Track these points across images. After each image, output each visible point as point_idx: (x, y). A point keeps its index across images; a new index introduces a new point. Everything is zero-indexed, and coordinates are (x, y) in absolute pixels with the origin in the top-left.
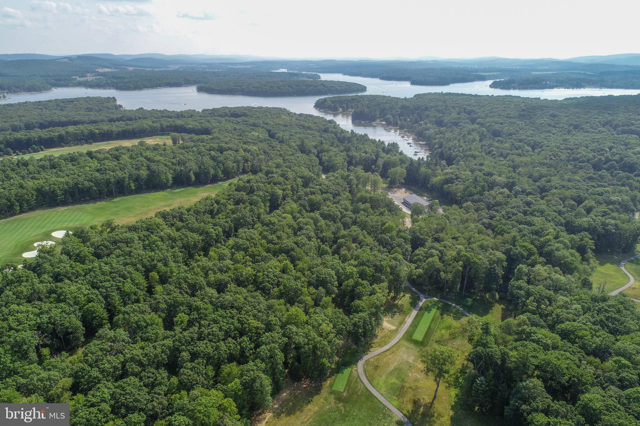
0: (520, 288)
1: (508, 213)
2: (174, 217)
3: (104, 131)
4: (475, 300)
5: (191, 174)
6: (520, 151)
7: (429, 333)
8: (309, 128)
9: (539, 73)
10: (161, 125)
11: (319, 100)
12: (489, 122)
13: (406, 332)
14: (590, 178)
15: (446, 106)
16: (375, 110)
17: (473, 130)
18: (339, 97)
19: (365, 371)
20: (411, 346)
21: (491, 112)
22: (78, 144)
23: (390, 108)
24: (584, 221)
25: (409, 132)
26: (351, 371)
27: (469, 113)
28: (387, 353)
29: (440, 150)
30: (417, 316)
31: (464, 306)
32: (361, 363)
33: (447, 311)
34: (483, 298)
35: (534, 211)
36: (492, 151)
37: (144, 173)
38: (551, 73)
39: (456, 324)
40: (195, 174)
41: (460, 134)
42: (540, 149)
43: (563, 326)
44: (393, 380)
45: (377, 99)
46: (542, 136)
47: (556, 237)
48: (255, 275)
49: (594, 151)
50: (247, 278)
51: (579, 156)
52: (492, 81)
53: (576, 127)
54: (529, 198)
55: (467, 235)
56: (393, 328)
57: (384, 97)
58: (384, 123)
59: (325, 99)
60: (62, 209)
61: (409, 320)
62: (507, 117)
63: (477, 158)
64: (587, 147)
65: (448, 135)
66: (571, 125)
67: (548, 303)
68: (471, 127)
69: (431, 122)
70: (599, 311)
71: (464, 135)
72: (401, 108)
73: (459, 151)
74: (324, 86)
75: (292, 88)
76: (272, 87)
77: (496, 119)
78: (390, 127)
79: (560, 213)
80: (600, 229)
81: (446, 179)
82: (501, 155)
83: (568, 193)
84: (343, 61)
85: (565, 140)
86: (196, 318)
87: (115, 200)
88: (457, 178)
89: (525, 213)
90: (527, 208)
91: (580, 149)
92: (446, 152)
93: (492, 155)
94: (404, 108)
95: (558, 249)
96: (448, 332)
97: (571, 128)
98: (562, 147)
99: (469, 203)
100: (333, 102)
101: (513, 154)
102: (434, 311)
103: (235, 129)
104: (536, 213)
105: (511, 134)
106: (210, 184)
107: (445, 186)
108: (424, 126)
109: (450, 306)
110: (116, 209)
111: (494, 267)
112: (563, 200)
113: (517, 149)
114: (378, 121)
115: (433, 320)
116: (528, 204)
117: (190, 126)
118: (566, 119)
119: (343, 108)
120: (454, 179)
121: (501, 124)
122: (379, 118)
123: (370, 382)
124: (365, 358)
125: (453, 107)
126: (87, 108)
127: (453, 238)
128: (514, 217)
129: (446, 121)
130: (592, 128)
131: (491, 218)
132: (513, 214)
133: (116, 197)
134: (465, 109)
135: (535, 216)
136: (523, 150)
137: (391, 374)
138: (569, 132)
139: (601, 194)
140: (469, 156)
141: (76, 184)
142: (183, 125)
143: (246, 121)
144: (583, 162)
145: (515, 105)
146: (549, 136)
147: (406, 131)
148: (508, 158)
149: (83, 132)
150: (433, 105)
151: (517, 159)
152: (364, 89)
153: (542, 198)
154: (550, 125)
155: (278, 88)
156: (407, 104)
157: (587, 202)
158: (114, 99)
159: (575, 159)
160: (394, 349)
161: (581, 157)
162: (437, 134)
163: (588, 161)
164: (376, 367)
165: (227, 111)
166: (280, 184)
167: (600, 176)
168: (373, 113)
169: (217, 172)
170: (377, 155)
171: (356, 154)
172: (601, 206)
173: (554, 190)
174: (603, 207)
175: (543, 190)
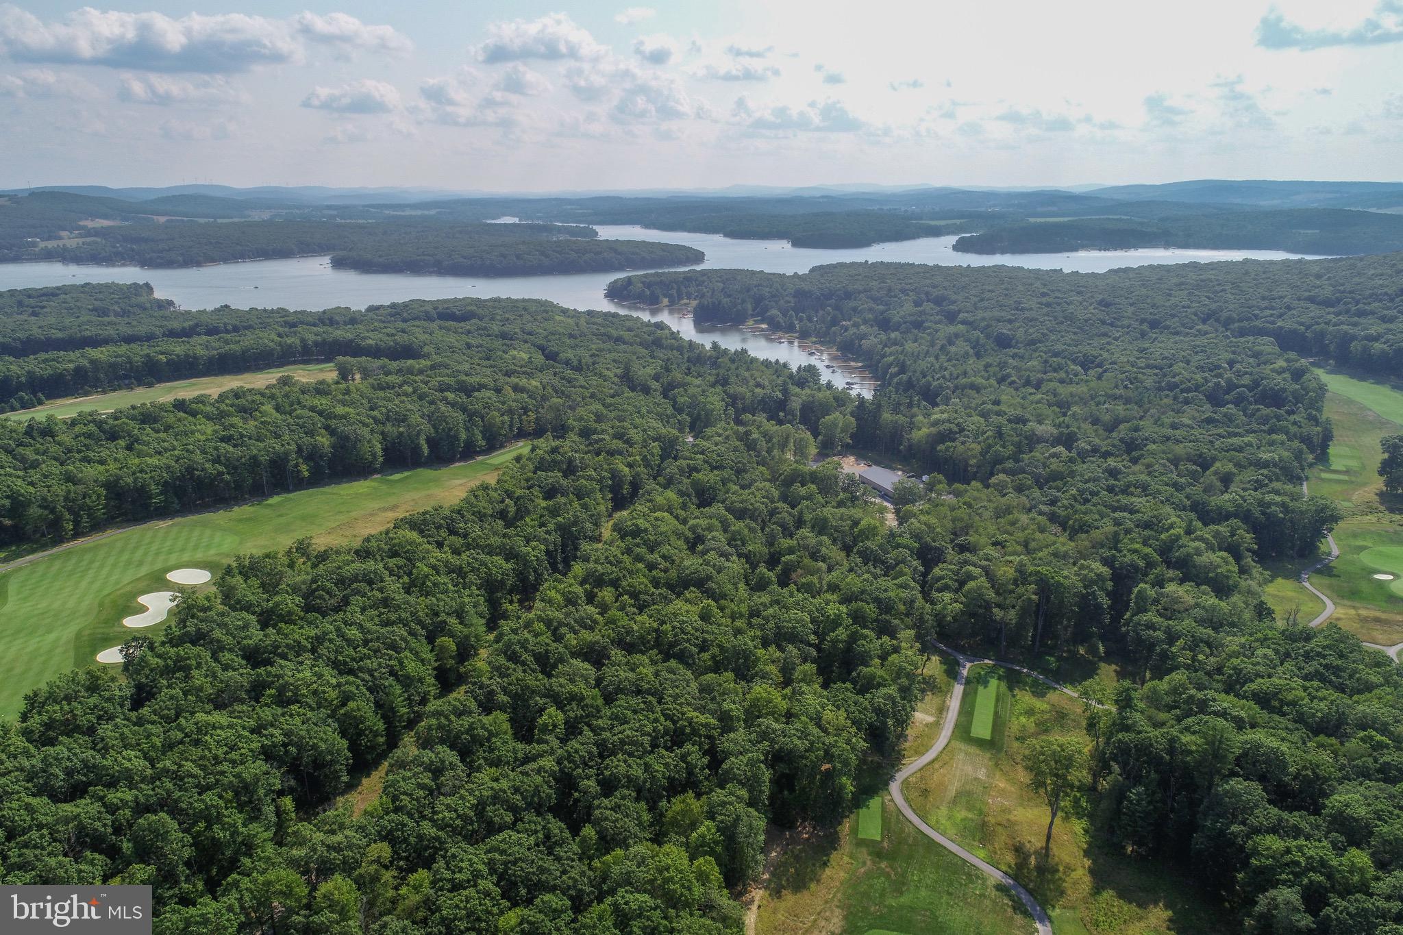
0: (1151, 626)
1: (1081, 492)
2: (437, 527)
3: (178, 356)
4: (1059, 659)
5: (423, 442)
6: (1062, 375)
7: (998, 724)
8: (619, 340)
9: (1042, 220)
10: (303, 340)
11: (616, 281)
12: (983, 319)
13: (956, 725)
14: (1209, 421)
15: (890, 290)
16: (744, 301)
17: (957, 336)
18: (657, 274)
19: (907, 800)
20: (973, 750)
21: (982, 300)
22: (120, 388)
23: (773, 296)
24: (1225, 500)
25: (821, 343)
26: (883, 803)
27: (938, 301)
28: (936, 766)
29: (904, 377)
30: (965, 694)
31: (1046, 671)
32: (894, 787)
33: (1018, 682)
34: (1074, 654)
35: (1129, 486)
36: (1008, 376)
37: (324, 441)
38: (1066, 219)
39: (1040, 705)
40: (428, 440)
41: (932, 344)
42: (1100, 370)
43: (1253, 686)
44: (962, 814)
45: (739, 278)
46: (1095, 342)
47: (1189, 532)
49: (1201, 369)
50: (642, 637)
51: (1177, 379)
52: (957, 238)
53: (1154, 325)
54: (1111, 462)
55: (1020, 536)
56: (931, 719)
57: (753, 273)
58: (764, 326)
59: (629, 281)
60: (162, 525)
61: (954, 704)
62: (1017, 309)
63: (983, 391)
64: (1188, 363)
65: (910, 346)
66: (1143, 321)
67: (1208, 650)
68: (952, 329)
69: (865, 322)
70: (1307, 657)
71: (943, 348)
72: (794, 297)
73: (944, 377)
74: (616, 251)
75: (547, 256)
76: (504, 256)
77: (996, 314)
78: (781, 334)
79: (1177, 487)
80: (1257, 513)
81: (939, 432)
82: (1028, 383)
83: (1179, 449)
84: (636, 199)
85: (1142, 350)
86: (582, 716)
87: (271, 501)
88: (962, 430)
89: (1111, 489)
90: (1112, 482)
91: (1175, 367)
92: (918, 380)
93: (1010, 384)
94: (800, 294)
95: (1198, 552)
96: (1032, 719)
97: (1145, 327)
98: (1142, 363)
99: (1002, 476)
100: (648, 285)
101: (1050, 380)
102: (994, 683)
103: (469, 346)
104: (1132, 489)
105: (1032, 342)
106: (460, 460)
107: (941, 447)
108: (852, 331)
109: (1019, 672)
110: (282, 520)
111: (1094, 592)
112: (1175, 461)
113: (1055, 370)
114: (750, 323)
115: (997, 700)
116: (1113, 473)
117: (370, 342)
118: (1131, 309)
119: (671, 297)
120: (956, 432)
121: (1010, 321)
122: (753, 316)
123: (924, 818)
124: (900, 776)
125: (904, 291)
126: (95, 309)
127: (994, 544)
128: (1095, 499)
129: (896, 319)
130: (1183, 325)
131: (1053, 502)
132: (1093, 494)
133: (271, 495)
134: (927, 294)
135: (1132, 494)
136: (1067, 372)
137: (954, 802)
138: (1143, 335)
139: (1240, 450)
140: (964, 387)
141: (190, 470)
142: (351, 341)
143: (485, 328)
144: (1188, 390)
145: (1024, 284)
146: (1108, 343)
147: (814, 343)
148: (1044, 388)
149: (130, 361)
150: (861, 288)
151: (1064, 391)
152: (699, 257)
153: (1135, 461)
154: (1103, 323)
155: (518, 257)
156: (806, 286)
157: (1218, 464)
158: (148, 288)
159: (1172, 387)
160: (945, 757)
161: (1182, 382)
162: (885, 346)
163: (1197, 388)
164: (925, 793)
165: (429, 308)
166: (621, 453)
167: (1225, 415)
168: (739, 307)
169: (473, 435)
170: (785, 391)
171: (742, 390)
172: (1247, 471)
173: (1152, 446)
174: (1251, 472)
175: (1132, 447)
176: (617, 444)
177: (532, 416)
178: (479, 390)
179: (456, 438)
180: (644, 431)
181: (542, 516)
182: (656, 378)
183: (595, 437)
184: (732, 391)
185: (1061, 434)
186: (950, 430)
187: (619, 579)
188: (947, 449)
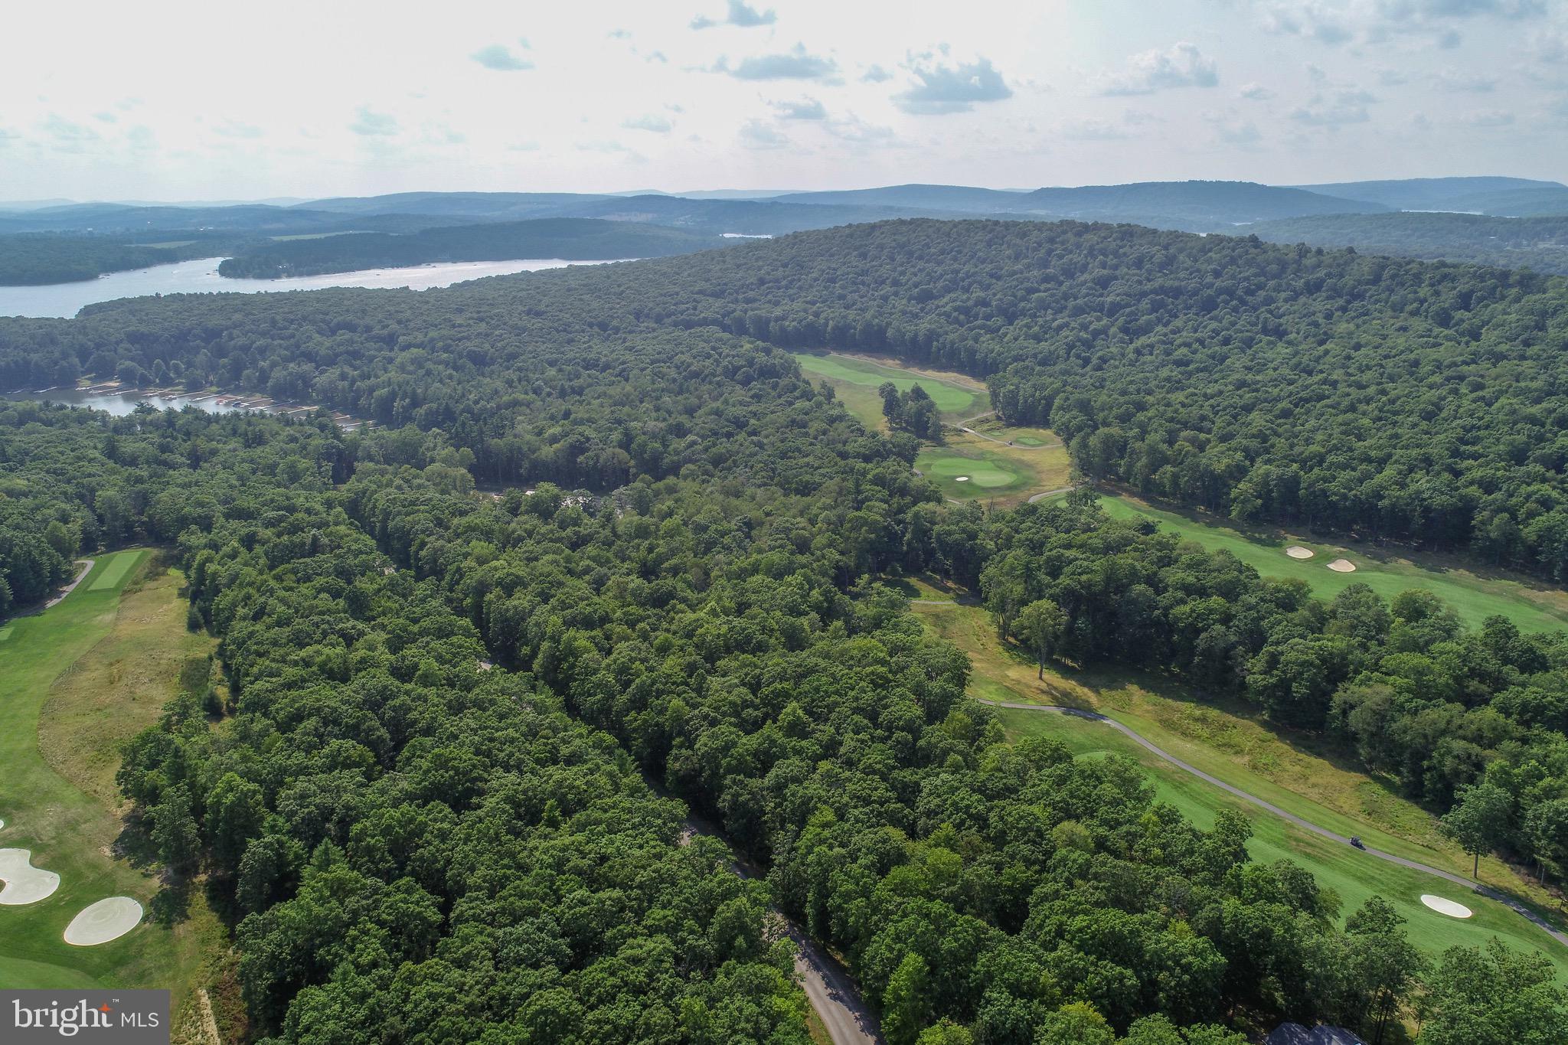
9: (293, 238)
12: (433, 340)
25: (232, 392)
27: (350, 328)
58: (114, 384)
68: (407, 355)
73: (481, 399)
77: (440, 333)
106: (50, 597)
114: (86, 382)
118: (565, 315)
121: (465, 339)
125: (292, 322)
134: (325, 321)
150: (224, 323)
167: (760, 390)
172: (835, 425)
173: (752, 421)
174: (841, 426)
175: (740, 424)
185: (670, 425)
186: (577, 441)
188: (588, 459)
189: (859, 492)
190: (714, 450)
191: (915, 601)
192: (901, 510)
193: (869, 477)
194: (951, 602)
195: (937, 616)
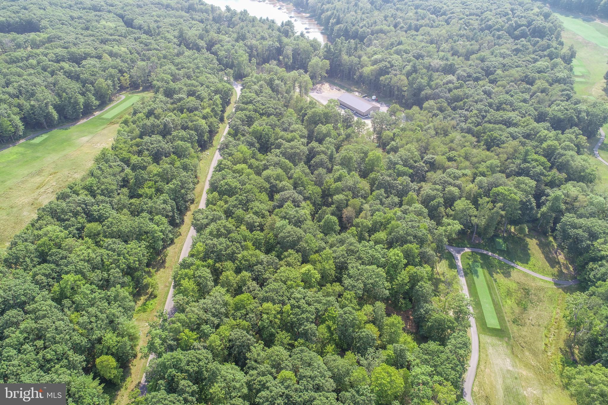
2: (76, 214)
4: (505, 240)
5: (51, 109)
7: (499, 311)
13: (477, 320)
14: (517, 51)
24: (556, 110)
28: (482, 367)
29: (341, 26)
30: (469, 285)
31: (501, 252)
33: (492, 267)
35: (501, 104)
39: (512, 284)
40: (56, 107)
41: (349, 2)
42: (446, 17)
47: (559, 143)
48: (281, 312)
49: (499, 15)
51: (490, 23)
54: (482, 85)
63: (388, 34)
64: (491, 11)
71: (356, 5)
73: (365, 26)
81: (380, 69)
83: (515, 74)
89: (493, 107)
91: (486, 14)
92: (351, 28)
93: (402, 29)
96: (514, 300)
98: (467, 12)
99: (428, 101)
101: (423, 26)
102: (480, 272)
107: (382, 78)
109: (488, 256)
113: (423, 18)
115: (489, 288)
116: (488, 94)
120: (389, 68)
124: (468, 388)
127: (449, 159)
131: (466, 120)
135: (504, 110)
136: (429, 19)
139: (544, 71)
140: (377, 32)
144: (498, 30)
147: (279, 1)
148: (422, 31)
151: (433, 33)
153: (493, 82)
157: (537, 82)
159: (489, 28)
160: (483, 356)
161: (493, 25)
162: (323, 4)
163: (502, 28)
164: (488, 400)
167: (523, 46)
169: (89, 98)
170: (280, 41)
171: (254, 42)
172: (554, 86)
173: (499, 72)
174: (557, 87)
175: (488, 72)
176: (192, 101)
177: (127, 76)
178: (85, 58)
179: (76, 103)
180: (207, 87)
181: (156, 182)
182: (201, 37)
183: (175, 96)
184: (249, 44)
185: (446, 65)
186: (386, 66)
187: (234, 253)
188: (386, 79)
189: (525, 161)
190: (455, 91)
191: (520, 267)
192: (552, 184)
193: (545, 145)
194: (549, 279)
195: (527, 292)
